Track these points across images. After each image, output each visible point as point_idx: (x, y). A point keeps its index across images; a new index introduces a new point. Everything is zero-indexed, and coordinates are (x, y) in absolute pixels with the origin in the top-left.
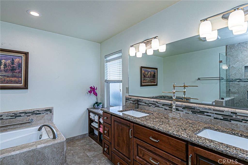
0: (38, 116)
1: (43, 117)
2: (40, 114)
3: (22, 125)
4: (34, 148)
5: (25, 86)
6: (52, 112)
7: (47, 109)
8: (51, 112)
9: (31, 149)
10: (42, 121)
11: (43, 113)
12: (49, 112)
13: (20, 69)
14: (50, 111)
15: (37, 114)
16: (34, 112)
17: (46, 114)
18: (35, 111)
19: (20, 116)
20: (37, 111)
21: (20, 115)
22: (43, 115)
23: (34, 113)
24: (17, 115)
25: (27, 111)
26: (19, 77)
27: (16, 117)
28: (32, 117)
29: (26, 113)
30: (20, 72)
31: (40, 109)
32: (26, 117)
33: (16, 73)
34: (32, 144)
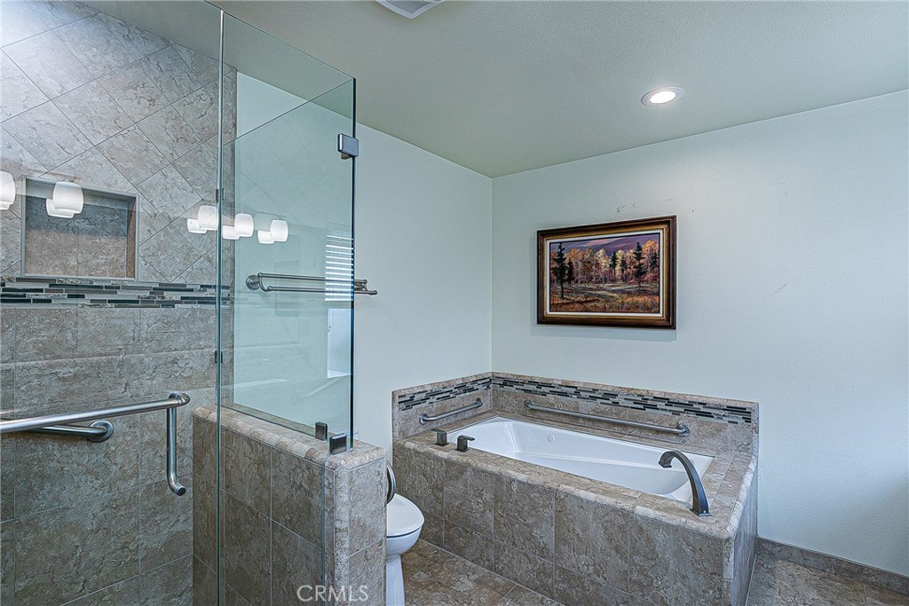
0: (703, 423)
1: (720, 430)
2: (709, 415)
3: (659, 436)
4: (627, 505)
5: (668, 319)
6: (753, 422)
7: (732, 404)
8: (748, 420)
9: (618, 506)
10: (715, 442)
11: (720, 417)
12: (740, 419)
13: (656, 269)
14: (744, 413)
15: (699, 413)
16: (691, 403)
17: (729, 422)
18: (695, 403)
19: (654, 407)
20: (699, 403)
21: (654, 403)
22: (719, 421)
23: (689, 407)
24: (649, 402)
25: (673, 396)
26: (654, 294)
27: (647, 406)
28: (687, 420)
29: (670, 403)
30: (656, 279)
31: (711, 401)
32: (670, 414)
33: (647, 281)
34: (631, 494)
